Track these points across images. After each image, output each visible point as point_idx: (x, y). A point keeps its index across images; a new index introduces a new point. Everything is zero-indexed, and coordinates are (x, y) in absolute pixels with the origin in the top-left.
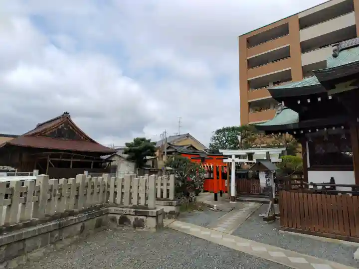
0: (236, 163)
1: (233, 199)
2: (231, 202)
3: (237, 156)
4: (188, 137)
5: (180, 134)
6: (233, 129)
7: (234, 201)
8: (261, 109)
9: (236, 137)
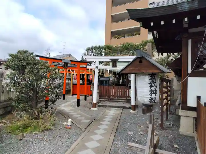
0: (99, 69)
1: (95, 105)
2: (92, 109)
3: (100, 63)
4: (69, 56)
5: (64, 54)
6: (99, 47)
7: (95, 107)
8: (119, 37)
9: (101, 53)
